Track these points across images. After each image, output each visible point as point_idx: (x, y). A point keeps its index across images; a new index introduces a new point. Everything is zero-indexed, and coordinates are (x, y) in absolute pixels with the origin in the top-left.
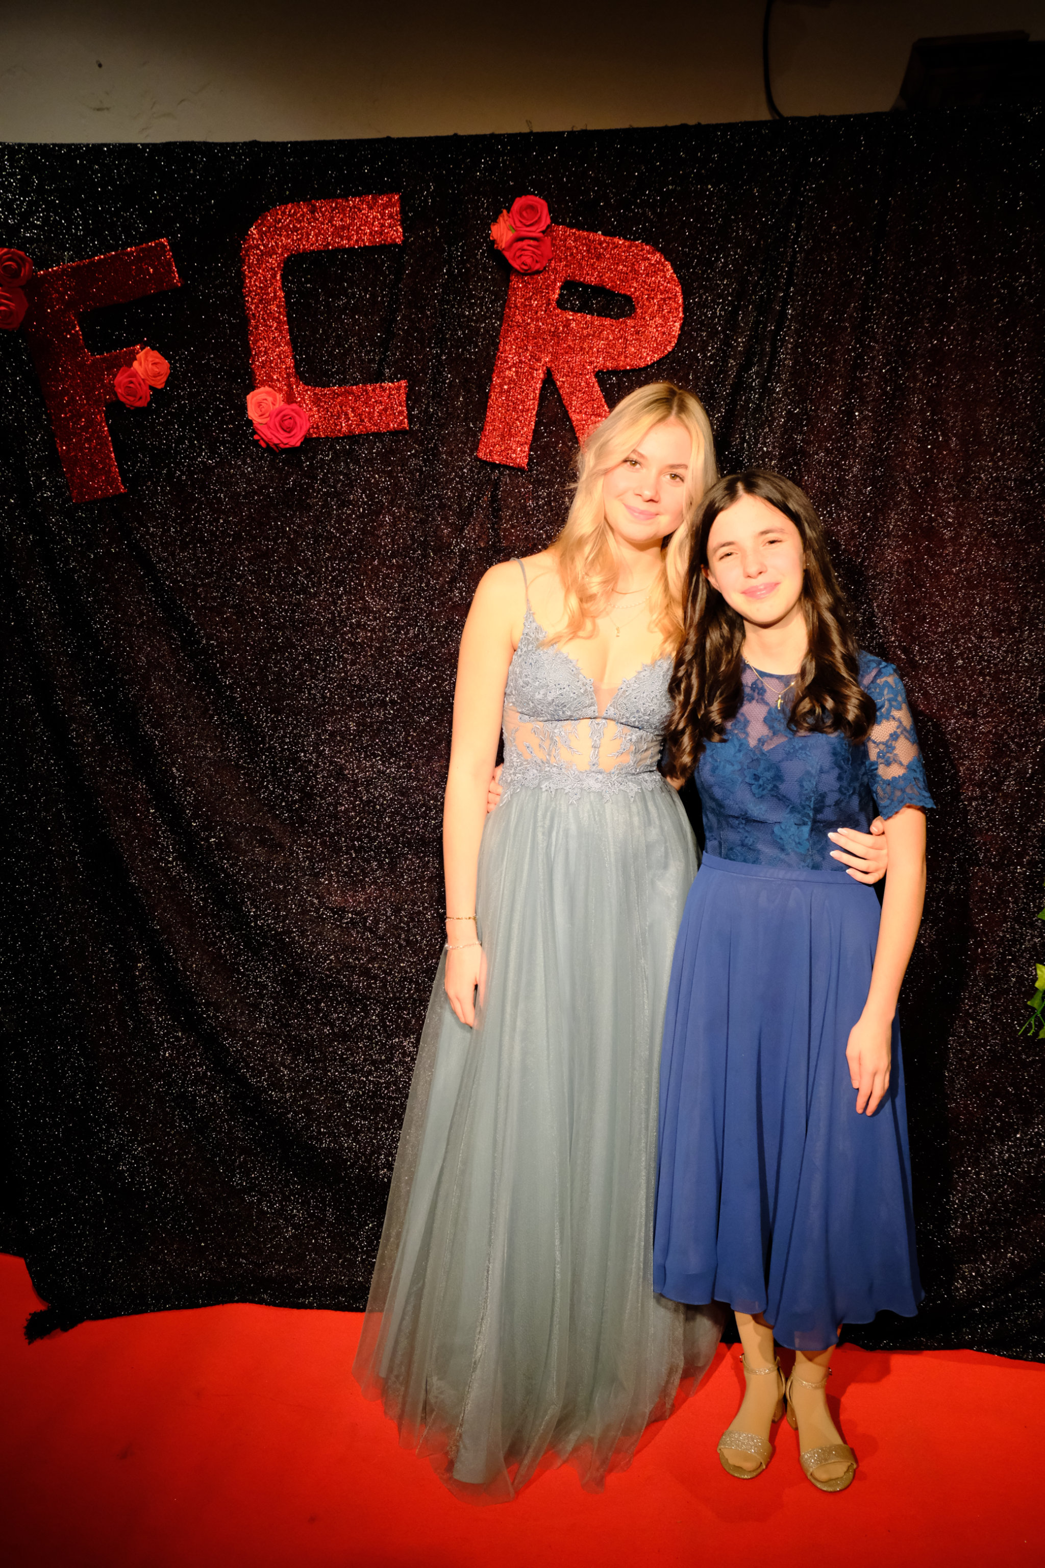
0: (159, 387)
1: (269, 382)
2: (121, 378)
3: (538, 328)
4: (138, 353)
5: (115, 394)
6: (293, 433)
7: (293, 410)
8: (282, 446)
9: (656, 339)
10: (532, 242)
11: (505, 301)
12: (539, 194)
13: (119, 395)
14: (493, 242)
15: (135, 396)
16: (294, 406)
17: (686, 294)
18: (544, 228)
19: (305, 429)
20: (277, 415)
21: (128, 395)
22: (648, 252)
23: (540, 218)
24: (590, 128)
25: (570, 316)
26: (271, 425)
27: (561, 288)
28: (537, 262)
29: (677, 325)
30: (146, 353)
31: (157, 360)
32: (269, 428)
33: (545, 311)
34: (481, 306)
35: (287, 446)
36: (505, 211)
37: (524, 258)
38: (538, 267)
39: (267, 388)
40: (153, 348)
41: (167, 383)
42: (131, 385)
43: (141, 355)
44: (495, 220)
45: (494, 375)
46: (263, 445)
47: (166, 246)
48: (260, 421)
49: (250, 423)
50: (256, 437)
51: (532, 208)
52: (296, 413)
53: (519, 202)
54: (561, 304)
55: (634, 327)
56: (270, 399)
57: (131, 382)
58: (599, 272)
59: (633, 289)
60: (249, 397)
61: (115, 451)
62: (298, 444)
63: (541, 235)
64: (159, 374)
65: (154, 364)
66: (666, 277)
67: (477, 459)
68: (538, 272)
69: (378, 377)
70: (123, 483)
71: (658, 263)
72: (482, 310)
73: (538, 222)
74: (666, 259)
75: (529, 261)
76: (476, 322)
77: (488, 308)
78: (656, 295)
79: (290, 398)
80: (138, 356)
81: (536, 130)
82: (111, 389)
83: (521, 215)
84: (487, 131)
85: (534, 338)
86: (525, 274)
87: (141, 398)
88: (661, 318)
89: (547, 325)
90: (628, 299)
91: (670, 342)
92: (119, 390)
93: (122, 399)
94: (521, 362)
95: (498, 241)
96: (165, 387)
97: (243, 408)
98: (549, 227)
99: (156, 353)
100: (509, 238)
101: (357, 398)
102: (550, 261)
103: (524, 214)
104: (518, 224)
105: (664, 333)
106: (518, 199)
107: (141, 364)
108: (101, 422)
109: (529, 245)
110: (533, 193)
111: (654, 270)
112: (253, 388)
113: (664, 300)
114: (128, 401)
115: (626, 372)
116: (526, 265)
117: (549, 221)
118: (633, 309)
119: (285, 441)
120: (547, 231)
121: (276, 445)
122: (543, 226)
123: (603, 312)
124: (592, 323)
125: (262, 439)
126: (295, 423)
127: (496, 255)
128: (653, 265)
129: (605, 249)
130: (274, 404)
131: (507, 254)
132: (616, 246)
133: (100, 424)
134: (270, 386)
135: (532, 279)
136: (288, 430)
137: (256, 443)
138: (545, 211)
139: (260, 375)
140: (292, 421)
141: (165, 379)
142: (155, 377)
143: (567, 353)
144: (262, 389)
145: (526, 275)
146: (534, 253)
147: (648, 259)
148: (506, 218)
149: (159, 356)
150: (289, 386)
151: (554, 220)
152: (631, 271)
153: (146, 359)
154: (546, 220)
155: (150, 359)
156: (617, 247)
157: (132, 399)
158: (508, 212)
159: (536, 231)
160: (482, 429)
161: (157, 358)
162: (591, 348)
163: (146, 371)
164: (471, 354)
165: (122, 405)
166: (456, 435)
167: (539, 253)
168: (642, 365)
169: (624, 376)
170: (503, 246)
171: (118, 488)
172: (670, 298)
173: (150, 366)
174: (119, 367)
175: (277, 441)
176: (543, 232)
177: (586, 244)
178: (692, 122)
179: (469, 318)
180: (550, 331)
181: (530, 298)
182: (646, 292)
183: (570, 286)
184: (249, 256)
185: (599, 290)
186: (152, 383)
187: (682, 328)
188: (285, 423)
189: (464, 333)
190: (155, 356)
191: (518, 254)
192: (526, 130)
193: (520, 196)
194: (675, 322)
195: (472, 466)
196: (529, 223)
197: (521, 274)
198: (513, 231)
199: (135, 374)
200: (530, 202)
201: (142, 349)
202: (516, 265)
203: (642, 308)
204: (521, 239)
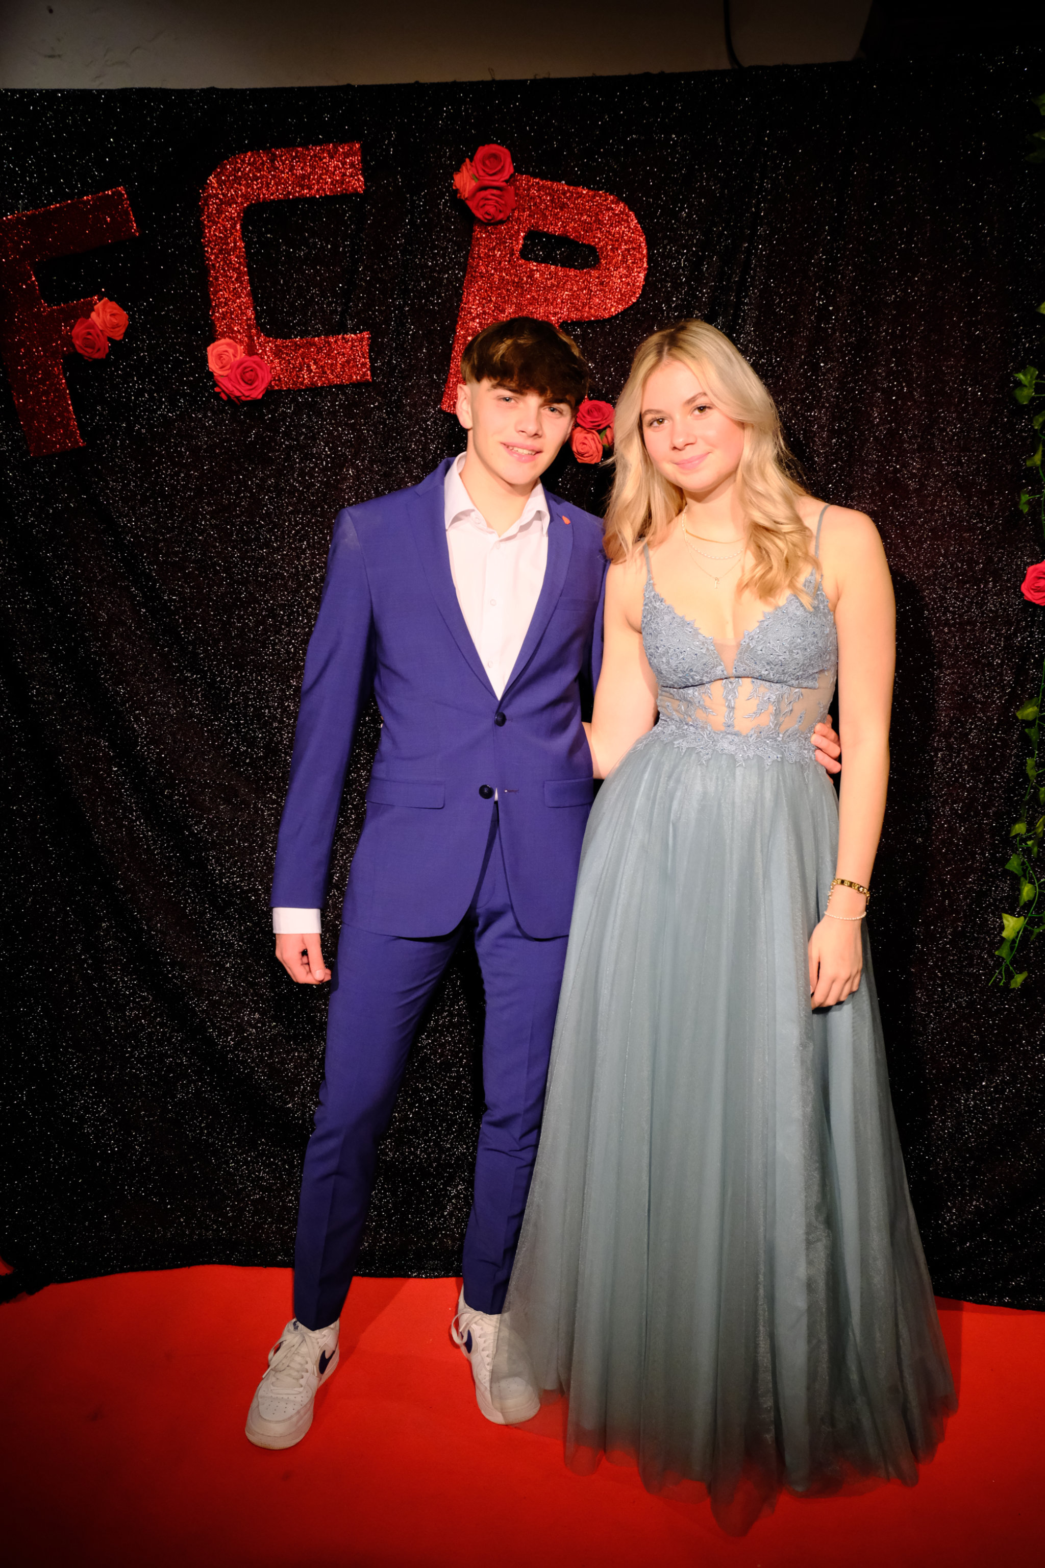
0: (118, 339)
1: (230, 333)
2: (79, 330)
3: (502, 278)
4: (96, 303)
5: (73, 345)
6: (254, 386)
7: (254, 362)
8: (243, 398)
9: (620, 290)
10: (495, 191)
11: (468, 252)
12: (502, 144)
13: (77, 347)
14: (457, 191)
15: (93, 348)
16: (256, 358)
17: (650, 245)
18: (507, 177)
19: (266, 381)
20: (238, 367)
21: (86, 347)
22: (612, 202)
23: (503, 167)
24: (553, 76)
25: (533, 266)
26: (232, 377)
27: (525, 238)
28: (500, 211)
29: (642, 275)
30: (104, 304)
31: (115, 311)
32: (230, 380)
33: (509, 262)
34: (443, 257)
35: (249, 399)
36: (467, 160)
37: (487, 208)
38: (501, 216)
39: (228, 340)
40: (111, 299)
41: (126, 334)
42: (89, 337)
43: (99, 306)
44: (458, 169)
45: (458, 326)
46: (223, 396)
47: (123, 195)
48: (220, 373)
49: (210, 375)
50: (217, 389)
51: (495, 156)
52: (258, 365)
53: (482, 151)
54: (525, 254)
55: (598, 278)
56: (231, 351)
57: (89, 334)
58: (563, 222)
59: (598, 239)
60: (209, 349)
61: (72, 404)
62: (260, 397)
63: (504, 184)
64: (117, 326)
65: (112, 315)
66: (630, 228)
67: (440, 409)
68: (502, 222)
69: (341, 328)
70: (82, 436)
71: (622, 213)
72: (445, 260)
73: (501, 171)
74: (630, 209)
75: (492, 210)
76: (439, 272)
77: (451, 259)
78: (620, 245)
79: (251, 350)
80: (96, 307)
81: (498, 78)
82: (68, 341)
83: (484, 164)
84: (449, 79)
85: (498, 288)
86: (489, 223)
87: (99, 350)
88: (625, 268)
89: (511, 276)
90: (592, 250)
91: (635, 293)
92: (78, 343)
93: (80, 351)
94: (484, 313)
95: (461, 190)
96: (124, 340)
97: (205, 360)
98: (512, 176)
99: (114, 304)
100: (471, 188)
101: (319, 350)
102: (513, 211)
103: (487, 162)
104: (481, 173)
105: (628, 284)
106: (480, 148)
107: (99, 315)
108: (59, 374)
109: (493, 195)
110: (496, 142)
111: (620, 220)
112: (214, 340)
113: (628, 250)
114: (87, 353)
115: (590, 323)
116: (488, 214)
117: (512, 171)
118: (597, 260)
119: (247, 394)
120: (511, 180)
121: (238, 398)
122: (506, 175)
123: (567, 263)
124: (556, 273)
125: (223, 391)
126: (257, 375)
127: (459, 204)
128: (617, 215)
129: (569, 199)
130: (235, 356)
131: (471, 204)
132: (580, 195)
133: (58, 377)
134: (230, 338)
135: (496, 229)
136: (250, 382)
137: (217, 396)
138: (509, 160)
139: (221, 327)
140: (253, 373)
141: (123, 331)
142: (113, 328)
143: (531, 304)
144: (223, 341)
145: (490, 225)
146: (497, 202)
147: (612, 209)
148: (469, 166)
149: (116, 306)
150: (251, 338)
151: (517, 169)
152: (595, 222)
153: (104, 310)
154: (509, 169)
155: (108, 310)
156: (580, 197)
157: (90, 350)
158: (471, 160)
159: (499, 180)
160: (446, 381)
161: (115, 309)
162: (555, 299)
163: (104, 322)
164: (434, 305)
165: (81, 356)
166: (419, 387)
167: (503, 202)
168: (607, 316)
169: (588, 327)
170: (466, 196)
171: (77, 442)
172: (634, 249)
173: (108, 316)
174: (76, 318)
175: (238, 394)
176: (506, 181)
177: (550, 194)
178: (655, 71)
179: (432, 269)
180: (514, 282)
181: (494, 249)
182: (610, 242)
183: (533, 236)
184: (208, 205)
185: (563, 240)
186: (110, 334)
187: (646, 279)
188: (247, 376)
189: (427, 284)
190: (113, 307)
191: (481, 203)
192: (488, 78)
193: (483, 145)
194: (639, 273)
195: (436, 419)
196: (491, 173)
197: (484, 225)
198: (476, 180)
199: (93, 326)
200: (494, 151)
201: (100, 300)
202: (479, 214)
203: (605, 258)
204: (485, 188)
